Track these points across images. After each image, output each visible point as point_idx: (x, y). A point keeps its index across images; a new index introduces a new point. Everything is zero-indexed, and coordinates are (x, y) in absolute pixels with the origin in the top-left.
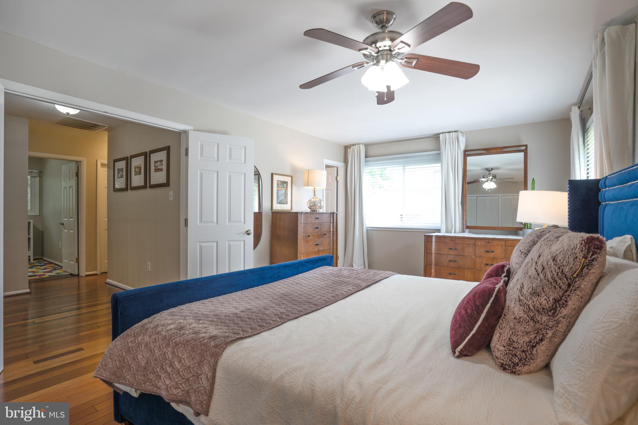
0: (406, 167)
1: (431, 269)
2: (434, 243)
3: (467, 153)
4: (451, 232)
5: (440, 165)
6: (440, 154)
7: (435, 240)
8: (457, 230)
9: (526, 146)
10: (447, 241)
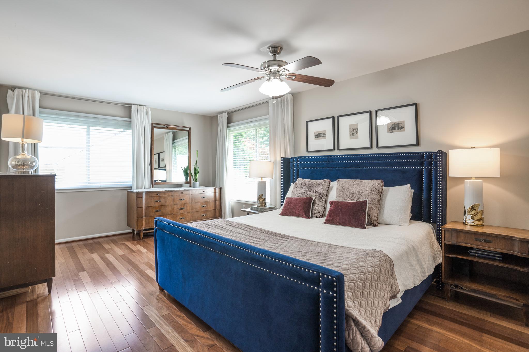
0: (91, 128)
1: (142, 221)
2: (144, 199)
3: (154, 125)
4: (141, 189)
5: (131, 131)
6: (131, 121)
7: (145, 196)
8: (147, 186)
9: (190, 128)
10: (153, 196)
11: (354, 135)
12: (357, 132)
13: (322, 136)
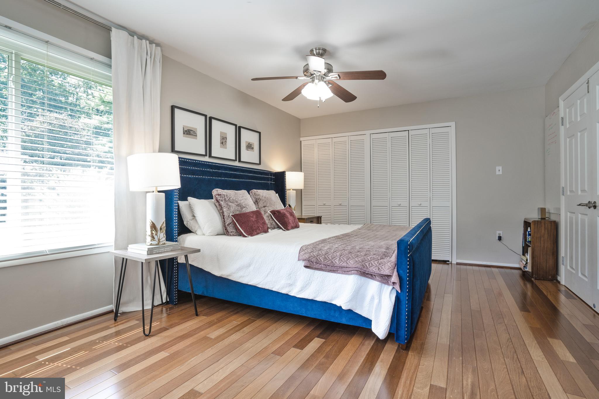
11: (224, 144)
12: (226, 142)
13: (192, 135)
